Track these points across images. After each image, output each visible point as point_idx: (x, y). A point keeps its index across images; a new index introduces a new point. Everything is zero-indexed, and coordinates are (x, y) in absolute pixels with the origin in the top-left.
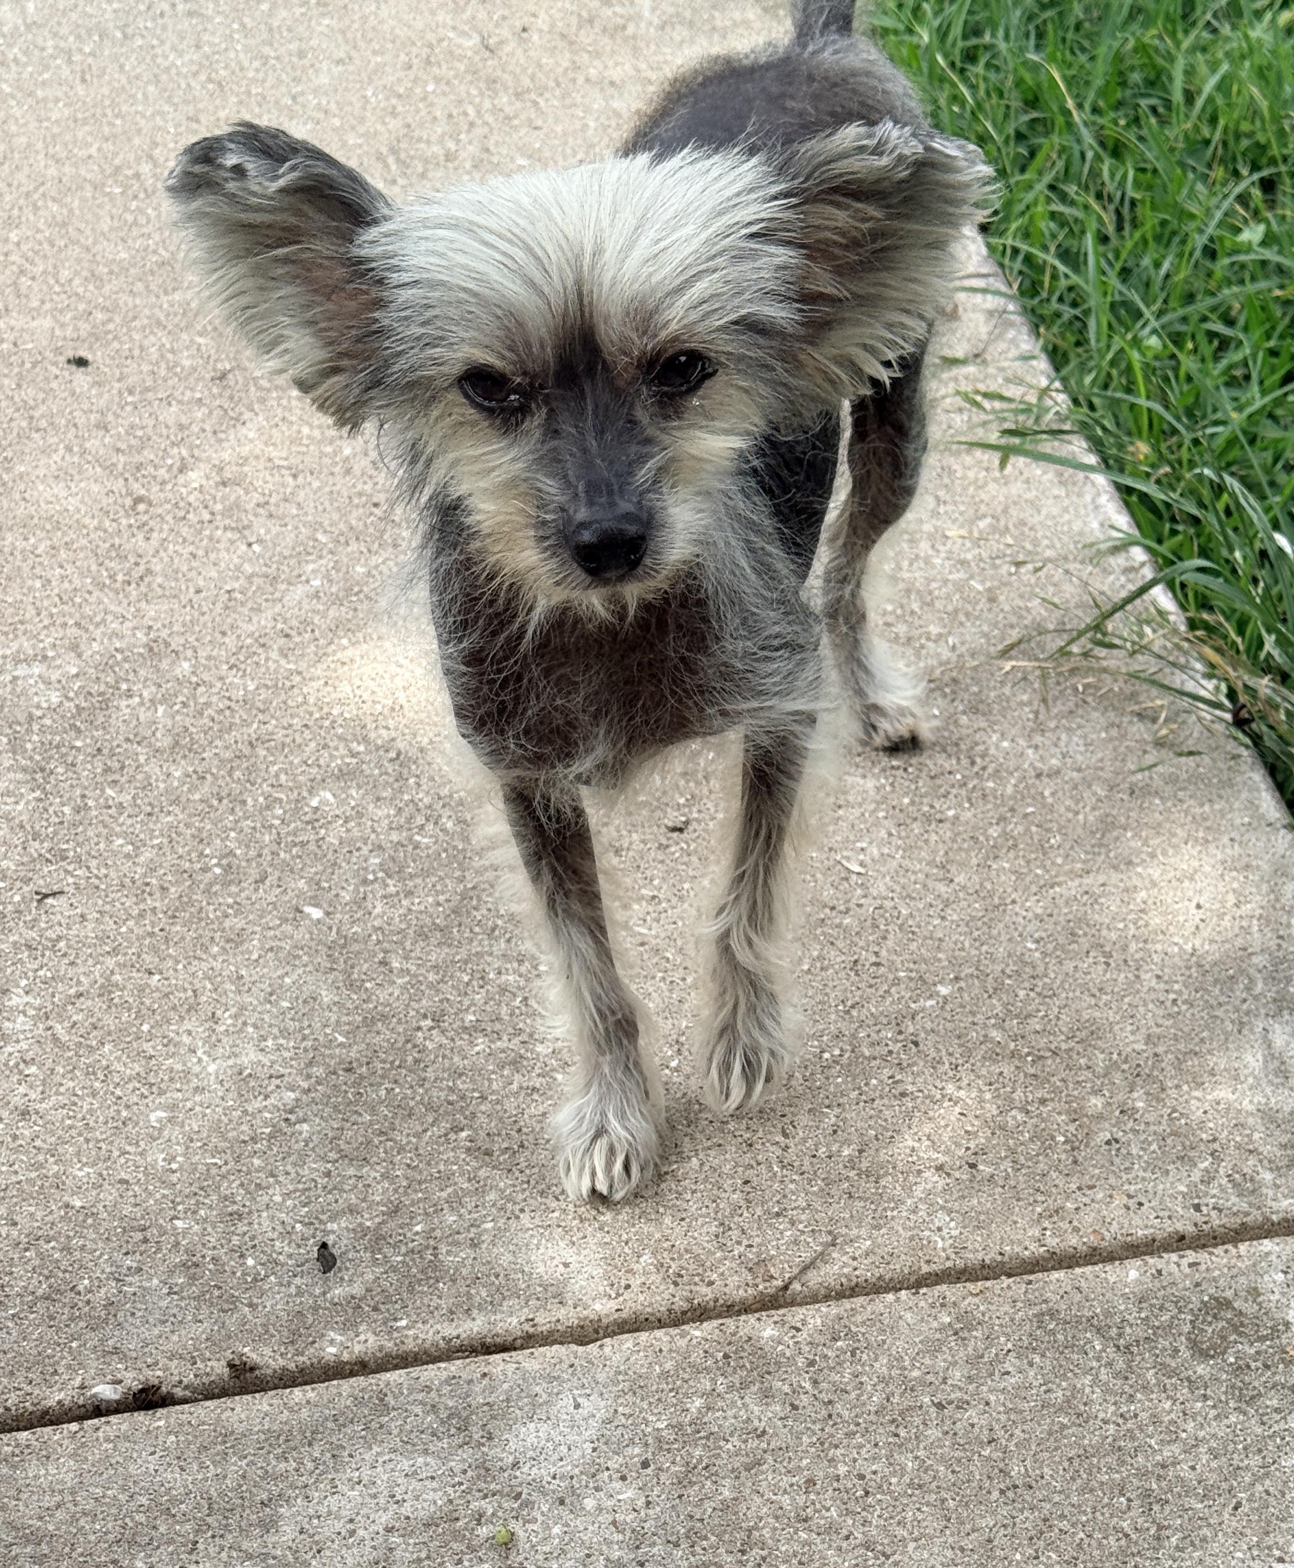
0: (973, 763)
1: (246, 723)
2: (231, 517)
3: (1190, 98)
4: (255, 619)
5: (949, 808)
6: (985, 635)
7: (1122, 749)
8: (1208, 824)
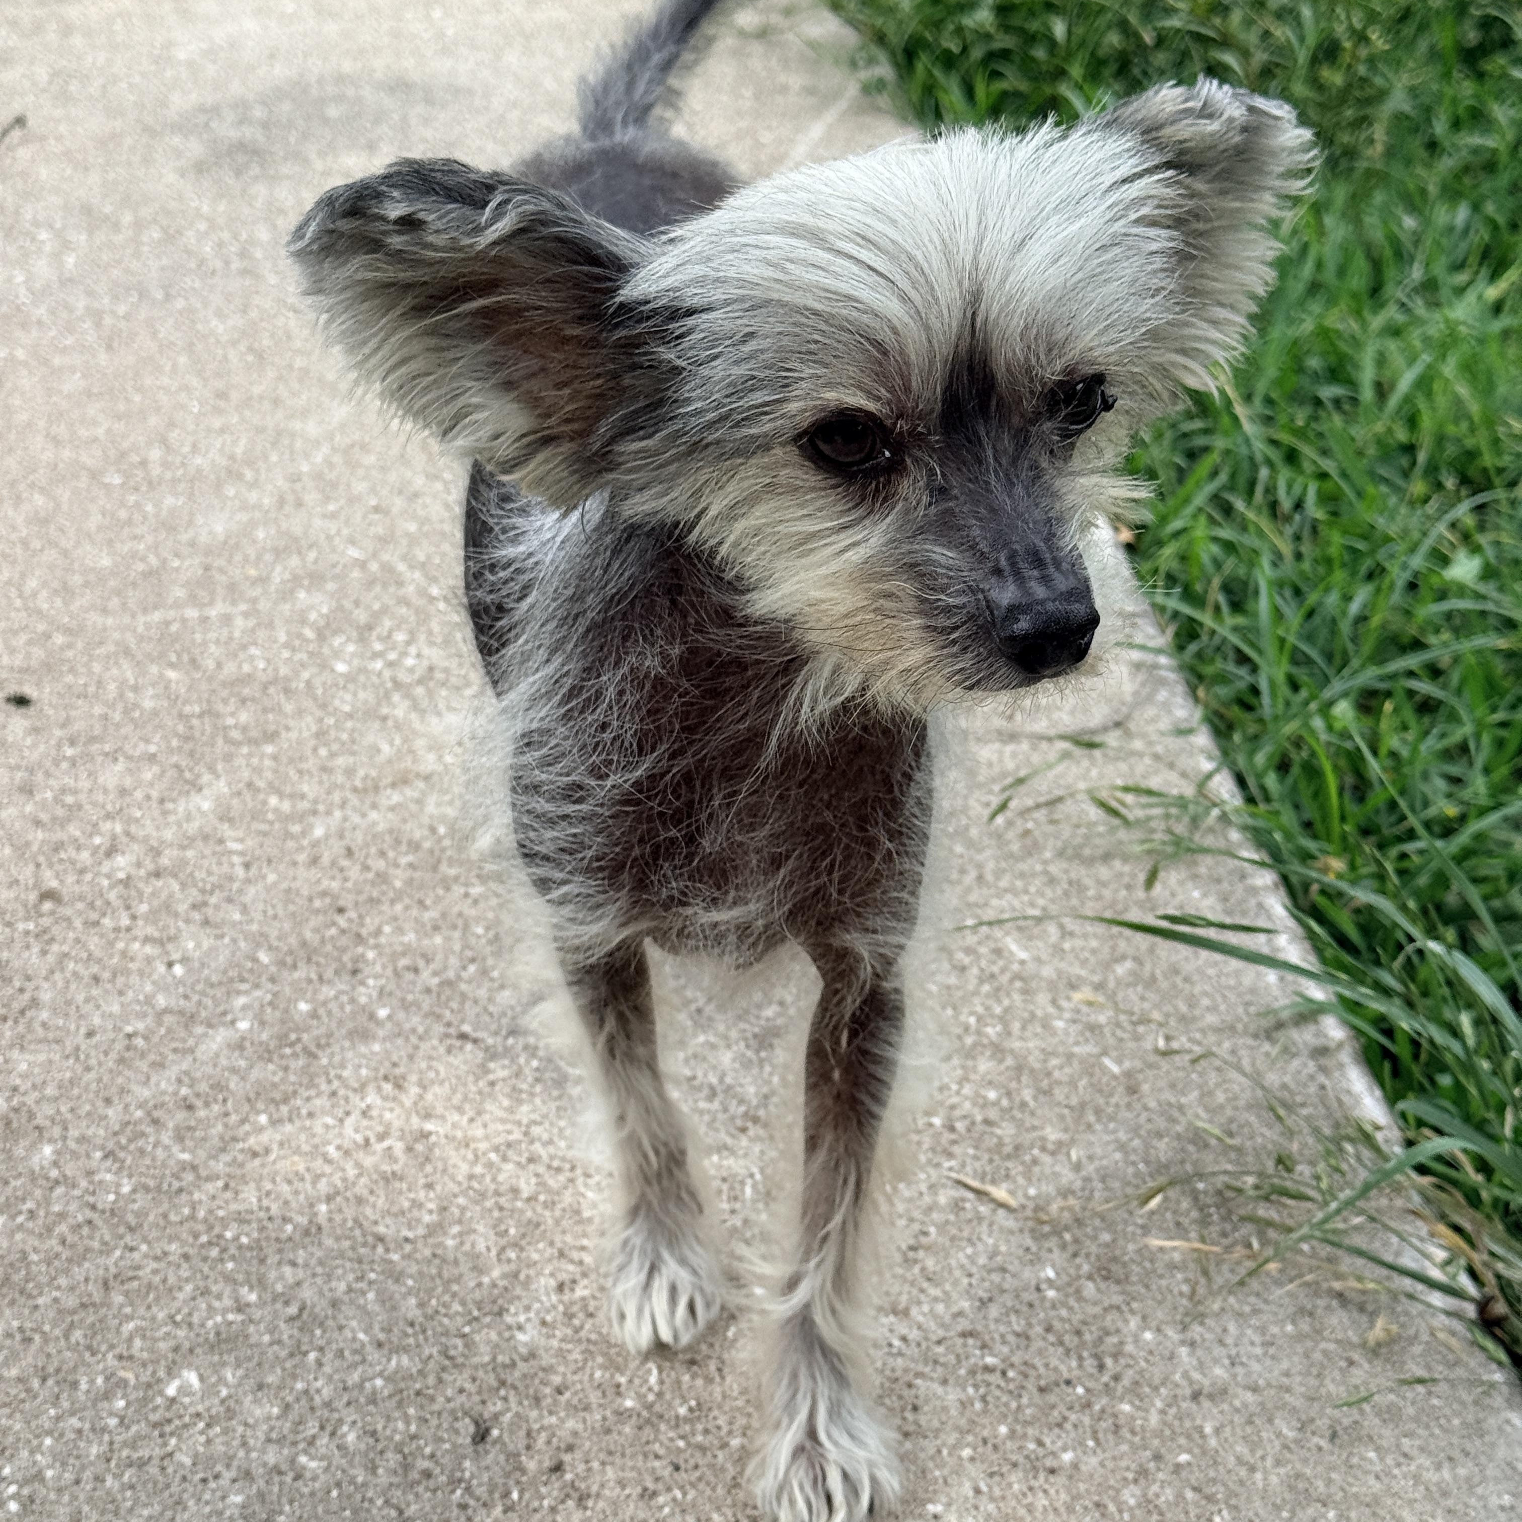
0: (1101, 1367)
1: (106, 1249)
2: (155, 923)
3: (1382, 391)
4: (154, 1080)
5: (1065, 1449)
6: (1122, 1147)
7: (1317, 1356)
8: (1450, 1503)
